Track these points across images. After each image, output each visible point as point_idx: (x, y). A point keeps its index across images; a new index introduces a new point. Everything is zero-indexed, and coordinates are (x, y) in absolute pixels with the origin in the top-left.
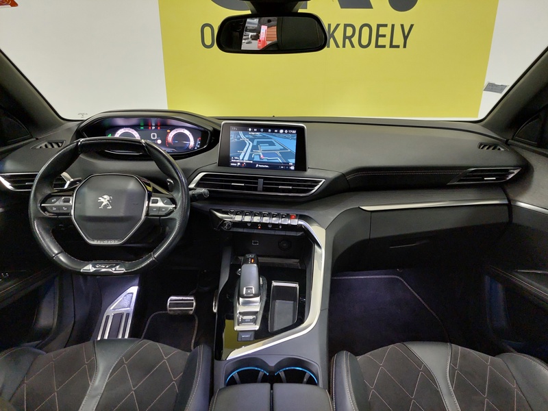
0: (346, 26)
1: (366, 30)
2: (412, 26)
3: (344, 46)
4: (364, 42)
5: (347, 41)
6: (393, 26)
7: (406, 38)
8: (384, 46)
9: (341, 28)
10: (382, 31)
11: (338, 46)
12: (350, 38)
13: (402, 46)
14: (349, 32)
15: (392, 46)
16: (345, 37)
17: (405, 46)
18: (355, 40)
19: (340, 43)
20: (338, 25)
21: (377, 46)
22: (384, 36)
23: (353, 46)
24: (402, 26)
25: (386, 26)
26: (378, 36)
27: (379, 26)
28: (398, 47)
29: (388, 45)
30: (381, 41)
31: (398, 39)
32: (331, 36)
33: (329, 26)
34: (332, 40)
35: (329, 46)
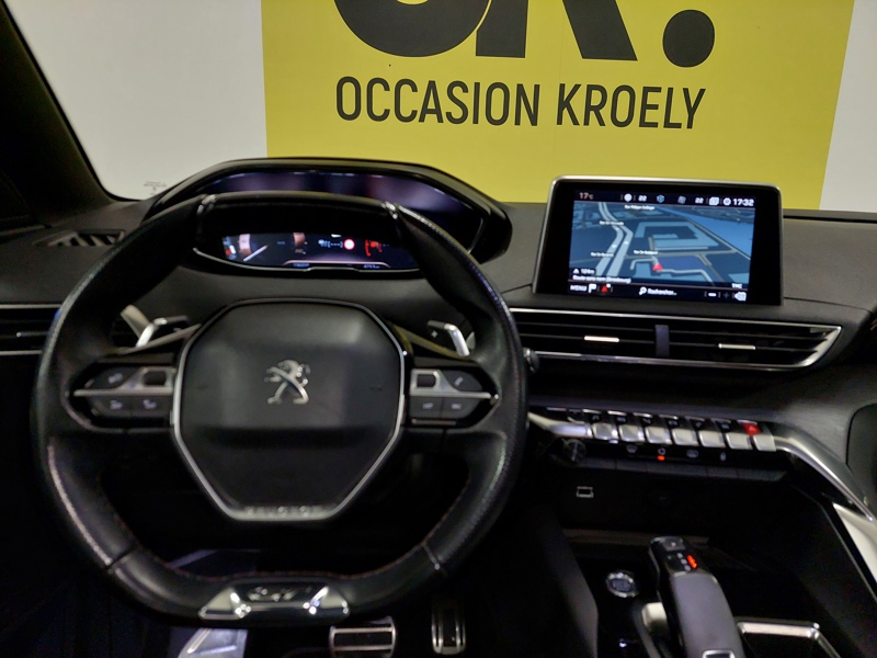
0: (590, 88)
1: (624, 97)
2: (702, 92)
3: (586, 123)
4: (622, 116)
5: (592, 113)
6: (670, 91)
7: (692, 111)
8: (655, 125)
9: (582, 92)
10: (652, 98)
11: (575, 122)
12: (597, 109)
13: (685, 124)
14: (596, 98)
15: (668, 124)
16: (589, 107)
17: (690, 126)
18: (606, 112)
19: (580, 117)
20: (577, 87)
21: (643, 124)
22: (655, 107)
23: (602, 123)
24: (686, 91)
25: (658, 90)
26: (645, 107)
27: (646, 90)
28: (678, 126)
29: (661, 123)
30: (651, 116)
31: (679, 113)
32: (564, 104)
33: (562, 87)
34: (565, 111)
35: (560, 122)
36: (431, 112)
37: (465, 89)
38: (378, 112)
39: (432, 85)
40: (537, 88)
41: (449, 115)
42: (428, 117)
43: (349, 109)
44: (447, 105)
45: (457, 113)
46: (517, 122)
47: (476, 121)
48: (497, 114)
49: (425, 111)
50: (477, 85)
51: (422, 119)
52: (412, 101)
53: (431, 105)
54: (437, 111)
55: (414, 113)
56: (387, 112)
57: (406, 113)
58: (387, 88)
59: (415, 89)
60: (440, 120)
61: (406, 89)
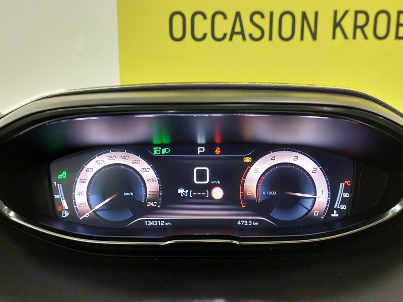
0: (357, 12)
1: (383, 18)
3: (354, 37)
4: (381, 32)
5: (359, 31)
9: (349, 19)
11: (346, 37)
12: (362, 28)
14: (361, 20)
16: (356, 27)
18: (369, 30)
19: (350, 33)
20: (346, 12)
21: (397, 37)
23: (366, 37)
26: (399, 25)
27: (399, 13)
32: (337, 24)
33: (336, 12)
34: (338, 30)
35: (334, 37)
36: (238, 33)
37: (263, 16)
38: (198, 35)
39: (238, 15)
40: (316, 14)
41: (251, 36)
42: (235, 37)
43: (178, 33)
44: (249, 28)
45: (257, 34)
46: (302, 38)
47: (271, 38)
48: (286, 33)
49: (233, 33)
50: (272, 14)
51: (231, 39)
52: (223, 26)
53: (238, 29)
54: (242, 33)
55: (225, 35)
56: (205, 35)
57: (218, 35)
58: (205, 17)
59: (225, 17)
60: (244, 39)
61: (219, 18)
